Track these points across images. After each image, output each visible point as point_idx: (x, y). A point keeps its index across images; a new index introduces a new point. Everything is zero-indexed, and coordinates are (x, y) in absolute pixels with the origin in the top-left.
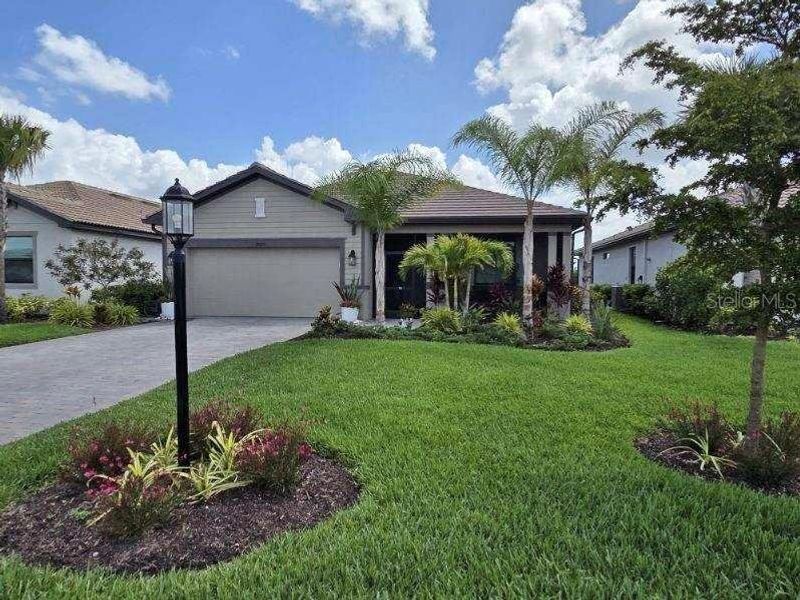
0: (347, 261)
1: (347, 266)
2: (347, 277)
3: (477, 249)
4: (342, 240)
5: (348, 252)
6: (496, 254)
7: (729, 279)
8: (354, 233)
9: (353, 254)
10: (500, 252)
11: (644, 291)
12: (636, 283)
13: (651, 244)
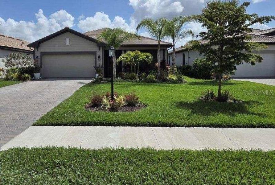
0: (97, 58)
1: (97, 61)
2: (97, 64)
3: (142, 56)
4: (96, 52)
5: (97, 56)
6: (148, 57)
7: (214, 64)
8: (99, 50)
9: (99, 57)
10: (149, 56)
11: (189, 67)
12: (185, 65)
13: (190, 53)
